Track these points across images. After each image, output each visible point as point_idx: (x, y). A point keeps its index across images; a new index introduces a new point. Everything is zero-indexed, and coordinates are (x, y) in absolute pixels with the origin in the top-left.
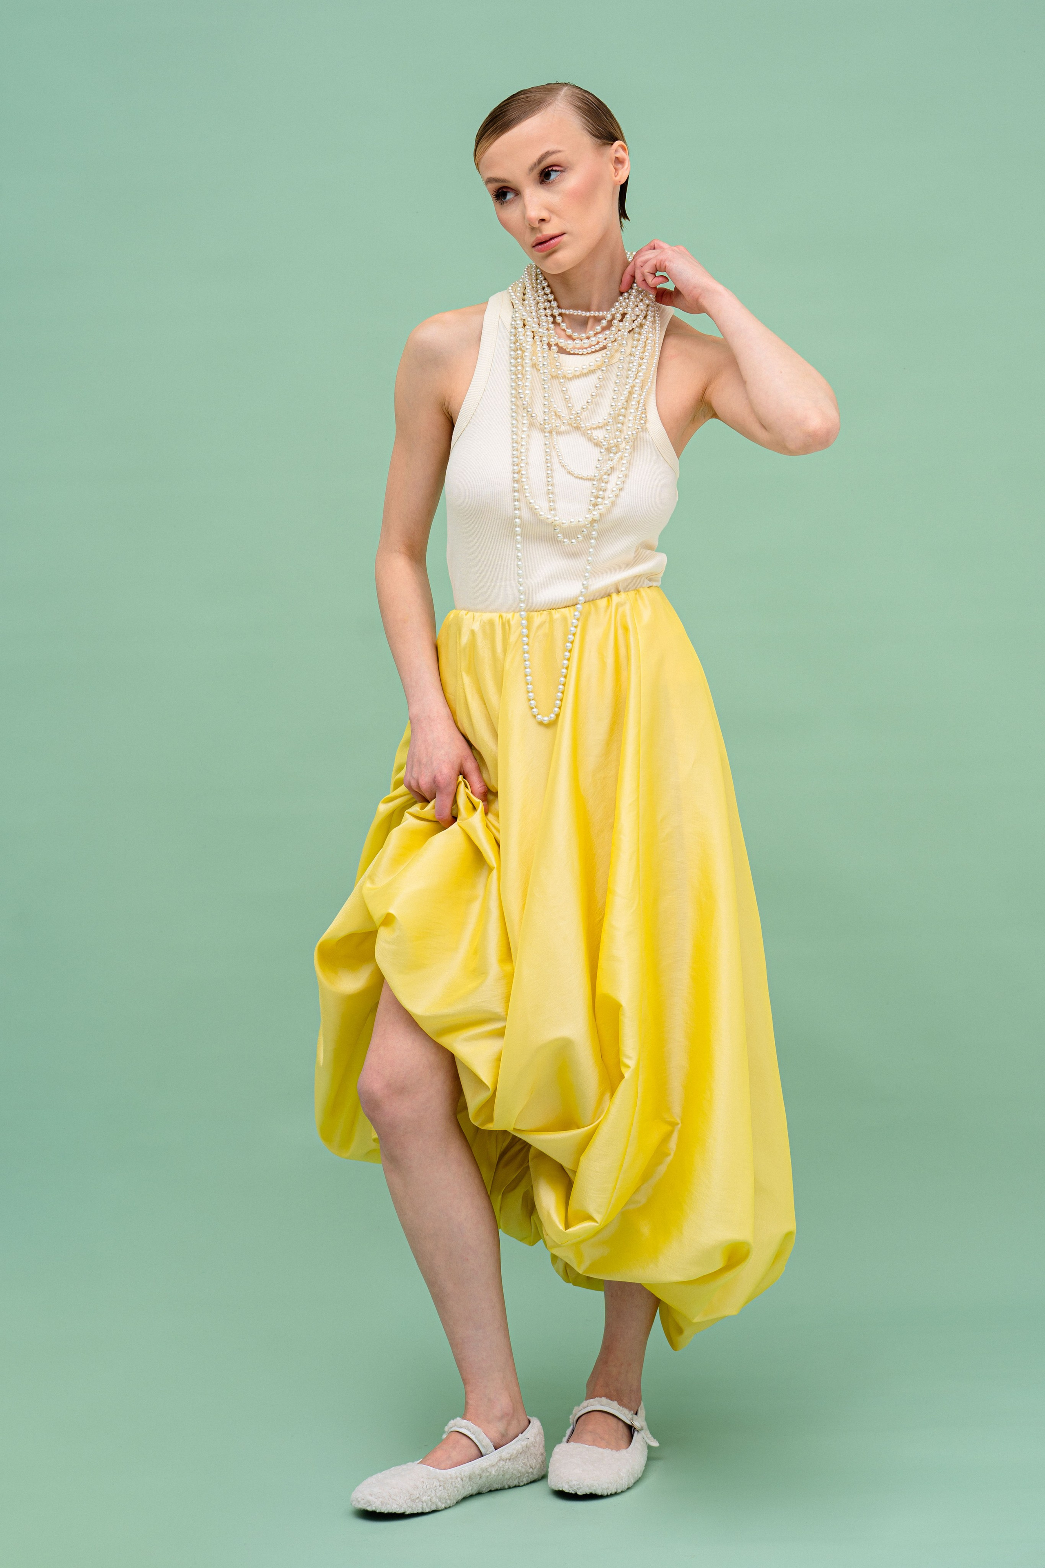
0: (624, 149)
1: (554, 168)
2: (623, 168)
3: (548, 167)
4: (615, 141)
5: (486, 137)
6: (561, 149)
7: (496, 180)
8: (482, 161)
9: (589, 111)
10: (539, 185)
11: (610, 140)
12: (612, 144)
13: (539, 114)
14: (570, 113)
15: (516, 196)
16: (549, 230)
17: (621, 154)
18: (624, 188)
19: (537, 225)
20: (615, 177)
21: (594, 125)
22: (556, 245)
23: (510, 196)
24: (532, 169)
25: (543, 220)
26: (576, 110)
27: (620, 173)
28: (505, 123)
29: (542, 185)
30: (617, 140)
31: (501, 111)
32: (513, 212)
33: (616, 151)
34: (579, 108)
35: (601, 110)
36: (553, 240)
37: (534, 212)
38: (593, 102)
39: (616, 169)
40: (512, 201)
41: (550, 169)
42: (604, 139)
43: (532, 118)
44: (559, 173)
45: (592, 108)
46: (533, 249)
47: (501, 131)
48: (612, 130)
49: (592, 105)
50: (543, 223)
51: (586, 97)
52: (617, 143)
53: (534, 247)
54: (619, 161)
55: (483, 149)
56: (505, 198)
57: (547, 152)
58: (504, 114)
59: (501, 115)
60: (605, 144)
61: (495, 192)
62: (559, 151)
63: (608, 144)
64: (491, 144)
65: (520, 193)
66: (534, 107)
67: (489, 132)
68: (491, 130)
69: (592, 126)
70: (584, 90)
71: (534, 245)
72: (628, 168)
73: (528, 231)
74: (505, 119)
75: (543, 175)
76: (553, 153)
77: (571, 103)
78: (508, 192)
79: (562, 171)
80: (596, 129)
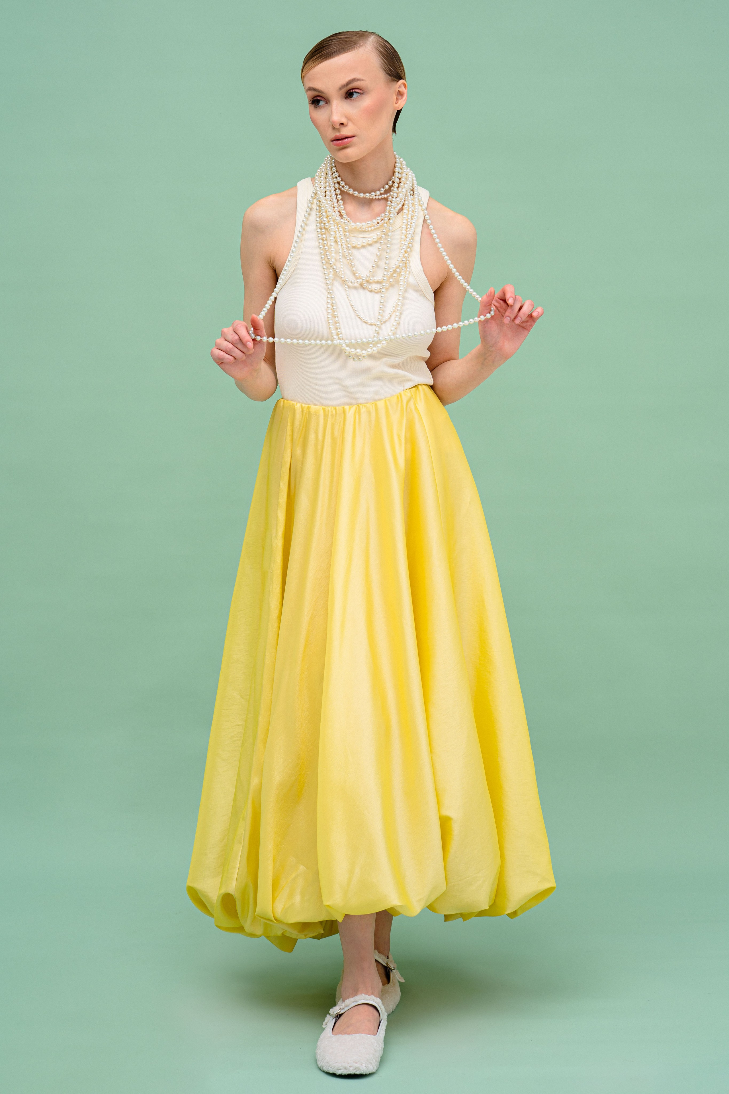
0: (405, 86)
1: (357, 91)
2: (402, 99)
3: (352, 89)
4: (400, 79)
5: (314, 60)
6: (364, 78)
7: (315, 90)
8: (307, 75)
9: (387, 56)
10: (344, 99)
11: (397, 78)
12: (398, 81)
13: (353, 52)
14: (374, 55)
15: (326, 104)
16: (345, 132)
17: (402, 89)
18: (399, 112)
19: (337, 127)
20: (396, 104)
21: (389, 66)
22: (347, 143)
23: (322, 103)
24: (341, 88)
25: (342, 124)
26: (378, 53)
27: (400, 102)
28: (329, 53)
29: (346, 100)
30: (402, 79)
31: (326, 44)
32: (321, 114)
33: (400, 87)
34: (380, 52)
35: (394, 56)
36: (346, 140)
37: (337, 118)
38: (390, 50)
39: (397, 99)
40: (323, 107)
41: (354, 91)
42: (393, 77)
43: (348, 53)
44: (359, 94)
45: (389, 54)
46: (331, 143)
47: (325, 58)
48: (400, 72)
49: (389, 51)
50: (342, 126)
51: (386, 45)
52: (401, 81)
53: (332, 141)
54: (400, 94)
55: (309, 68)
56: (318, 104)
57: (353, 79)
58: (329, 47)
59: (327, 47)
60: (393, 80)
61: (312, 99)
62: (362, 80)
63: (396, 81)
64: (316, 65)
65: (329, 102)
66: (350, 46)
67: (315, 57)
68: (318, 56)
69: (387, 66)
70: (385, 40)
71: (333, 140)
72: (405, 100)
73: (330, 129)
74: (329, 50)
75: (348, 94)
76: (358, 80)
77: (375, 48)
78: (322, 100)
79: (361, 94)
80: (389, 69)
